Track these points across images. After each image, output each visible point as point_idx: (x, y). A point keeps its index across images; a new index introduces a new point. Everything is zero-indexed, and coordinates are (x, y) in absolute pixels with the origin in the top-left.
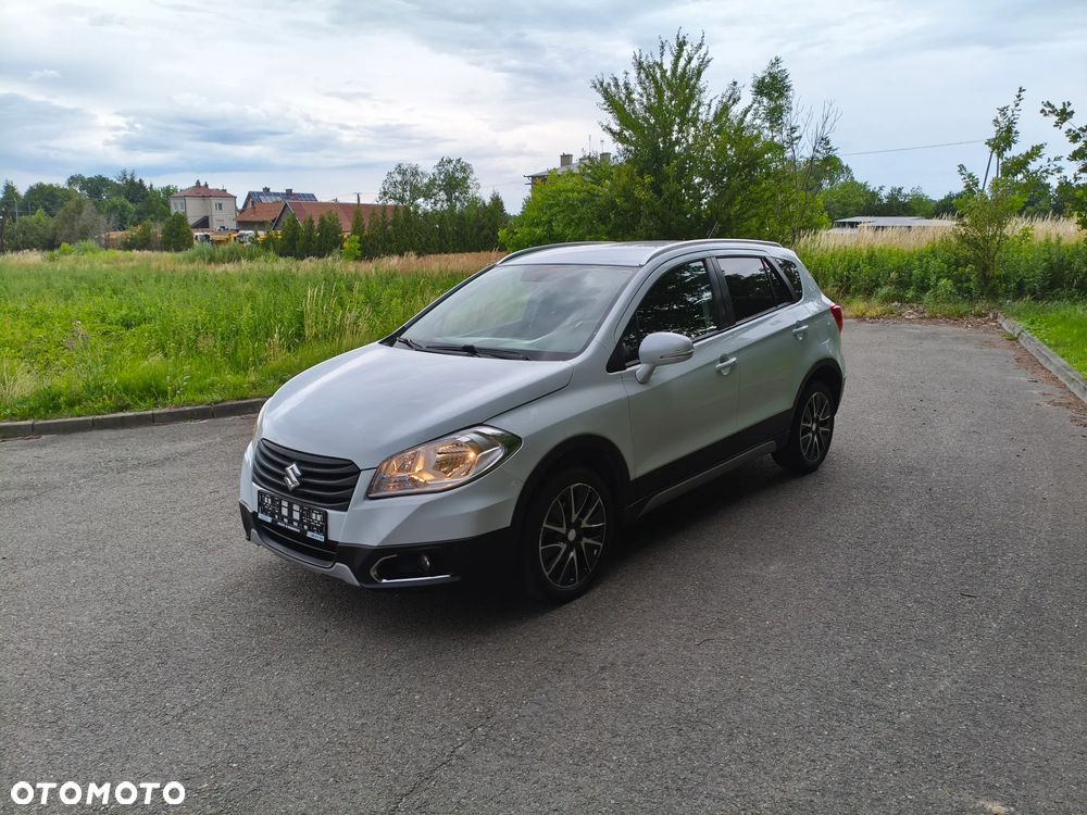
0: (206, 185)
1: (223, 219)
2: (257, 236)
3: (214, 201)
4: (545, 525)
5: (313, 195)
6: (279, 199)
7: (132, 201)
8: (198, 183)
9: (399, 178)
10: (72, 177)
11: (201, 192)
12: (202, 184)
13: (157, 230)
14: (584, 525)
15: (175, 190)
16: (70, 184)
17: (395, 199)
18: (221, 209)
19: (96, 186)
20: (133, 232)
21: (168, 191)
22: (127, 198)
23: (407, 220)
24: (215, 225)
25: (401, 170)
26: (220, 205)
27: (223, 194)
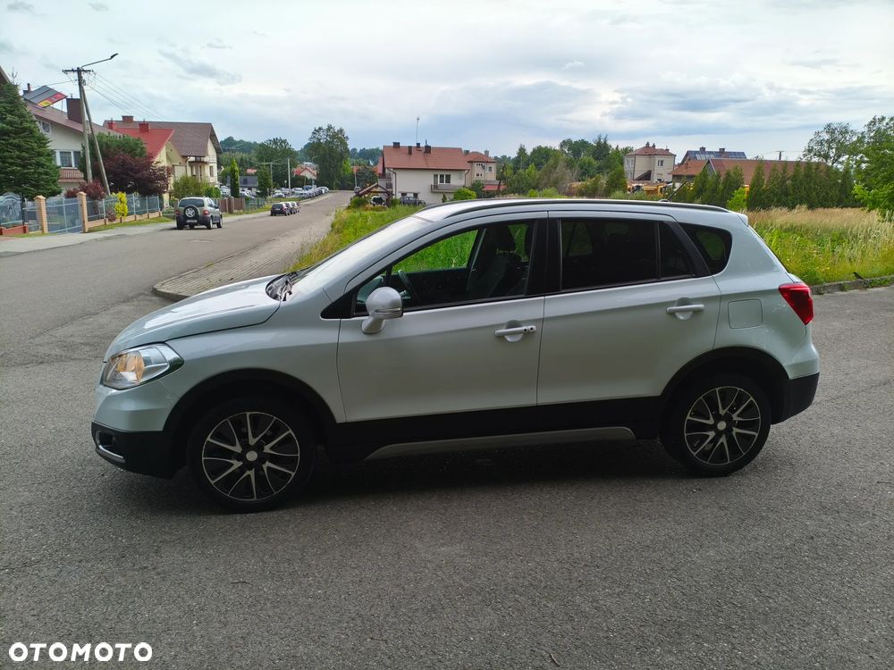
0: (654, 146)
1: (663, 173)
2: (674, 187)
3: (658, 159)
4: (209, 439)
5: (743, 153)
6: (712, 156)
7: (597, 159)
8: (648, 144)
9: (827, 137)
10: (564, 141)
11: (649, 151)
12: (651, 145)
13: (603, 180)
14: (267, 449)
15: (631, 150)
16: (561, 146)
17: (820, 156)
18: (662, 165)
19: (577, 148)
20: (589, 182)
21: (626, 151)
22: (593, 156)
23: (807, 176)
24: (655, 178)
25: (830, 129)
26: (662, 162)
27: (666, 153)
